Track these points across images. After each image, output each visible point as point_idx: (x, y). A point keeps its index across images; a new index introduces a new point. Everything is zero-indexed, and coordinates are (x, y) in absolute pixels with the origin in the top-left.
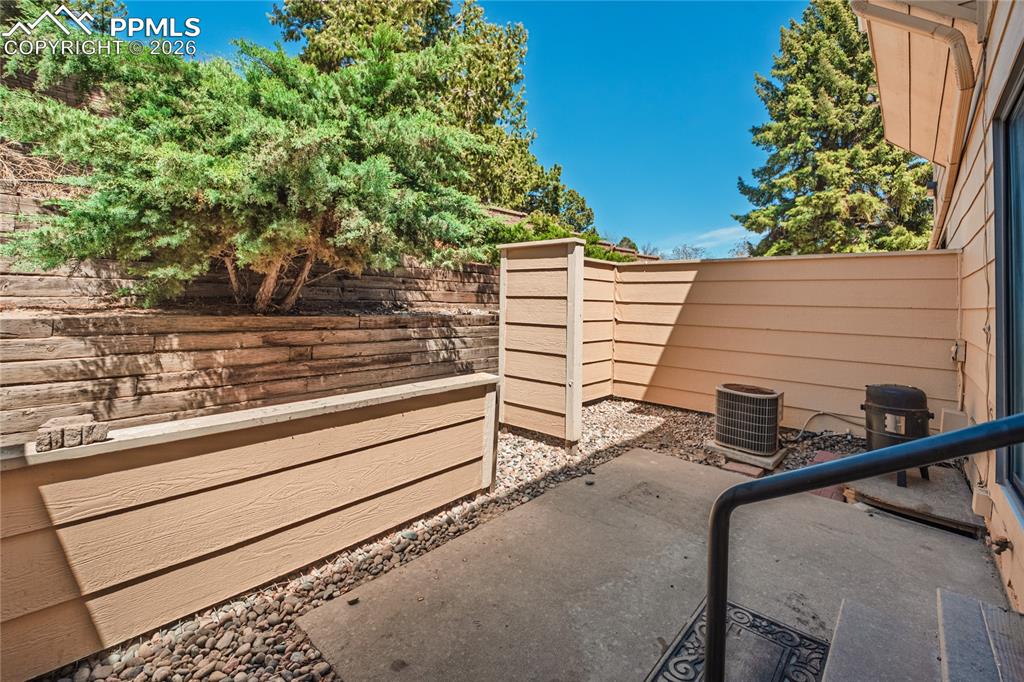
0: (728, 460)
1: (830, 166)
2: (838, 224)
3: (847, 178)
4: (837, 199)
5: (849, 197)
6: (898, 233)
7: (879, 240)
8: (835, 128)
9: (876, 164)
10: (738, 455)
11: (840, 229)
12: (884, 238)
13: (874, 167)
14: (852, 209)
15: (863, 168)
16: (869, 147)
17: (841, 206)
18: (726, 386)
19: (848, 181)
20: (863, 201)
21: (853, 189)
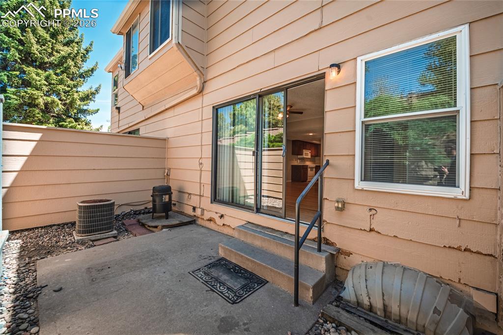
0: (93, 241)
1: (34, 76)
2: (37, 111)
3: (44, 87)
4: (38, 96)
5: (45, 98)
6: (70, 122)
7: (61, 124)
8: (36, 56)
9: (61, 85)
10: (98, 236)
11: (38, 114)
12: (63, 123)
13: (60, 86)
14: (46, 104)
15: (54, 84)
16: (56, 74)
17: (41, 101)
18: (82, 202)
19: (45, 88)
20: (53, 102)
21: (47, 94)
